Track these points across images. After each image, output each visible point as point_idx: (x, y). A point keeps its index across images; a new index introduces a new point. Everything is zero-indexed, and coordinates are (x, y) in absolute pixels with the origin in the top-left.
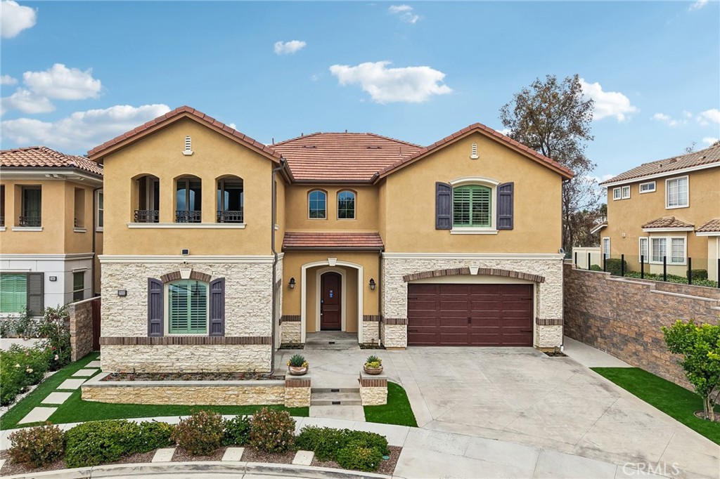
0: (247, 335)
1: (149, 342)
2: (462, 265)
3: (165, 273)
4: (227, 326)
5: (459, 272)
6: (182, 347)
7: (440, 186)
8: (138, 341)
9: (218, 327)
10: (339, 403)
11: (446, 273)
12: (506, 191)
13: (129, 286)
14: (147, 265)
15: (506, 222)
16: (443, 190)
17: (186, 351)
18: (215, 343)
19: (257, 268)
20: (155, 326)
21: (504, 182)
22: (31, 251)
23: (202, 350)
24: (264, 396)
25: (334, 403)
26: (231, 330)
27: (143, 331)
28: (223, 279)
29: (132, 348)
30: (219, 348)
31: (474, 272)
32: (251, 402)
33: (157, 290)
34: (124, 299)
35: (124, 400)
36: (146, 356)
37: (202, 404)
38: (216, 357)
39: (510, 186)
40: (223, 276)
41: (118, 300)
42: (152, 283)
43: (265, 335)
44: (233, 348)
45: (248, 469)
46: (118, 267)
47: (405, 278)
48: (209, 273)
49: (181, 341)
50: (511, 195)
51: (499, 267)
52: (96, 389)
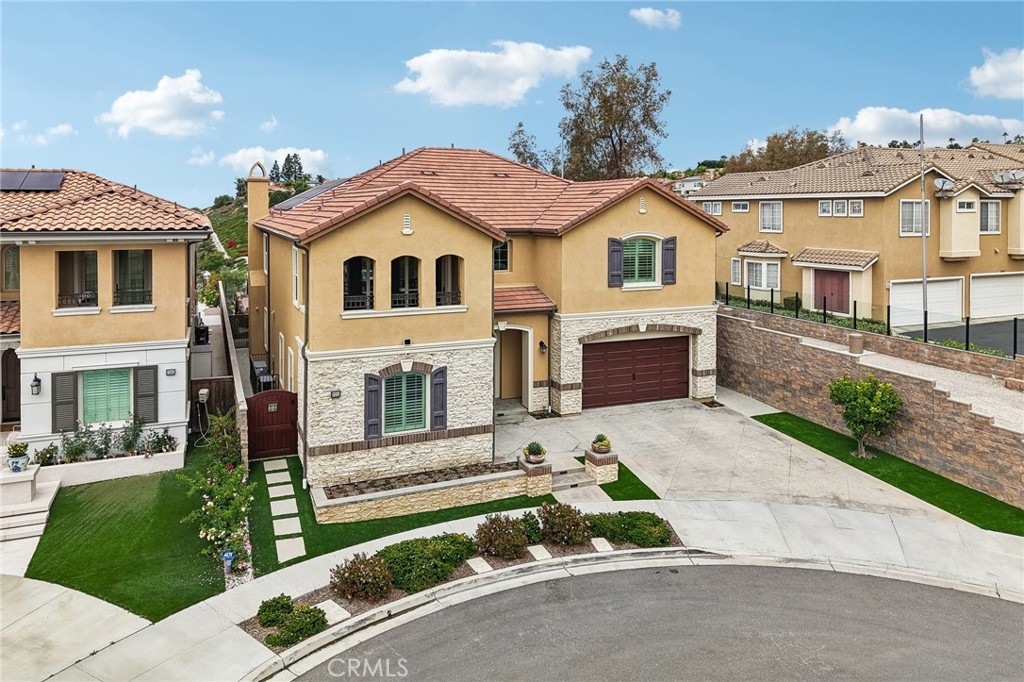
0: (469, 426)
1: (366, 446)
2: (631, 323)
3: (384, 366)
4: (449, 418)
5: (630, 330)
6: (402, 447)
7: (613, 242)
8: (354, 447)
9: (439, 419)
10: (576, 486)
11: (618, 331)
12: (670, 245)
13: (343, 385)
14: (363, 360)
15: (669, 277)
16: (615, 245)
17: (403, 451)
18: (438, 438)
19: (479, 354)
20: (372, 428)
21: (669, 236)
23: (423, 448)
24: (506, 489)
25: (572, 486)
26: (453, 422)
27: (358, 434)
28: (446, 367)
29: (346, 456)
30: (441, 443)
31: (643, 328)
32: (495, 497)
33: (374, 387)
34: (337, 400)
35: (365, 517)
36: (362, 462)
37: (447, 507)
38: (439, 453)
39: (673, 240)
40: (444, 365)
41: (329, 403)
42: (370, 379)
43: (488, 423)
44: (455, 440)
45: (566, 563)
46: (330, 365)
47: (580, 340)
48: (430, 362)
49: (401, 441)
50: (674, 250)
51: (663, 322)
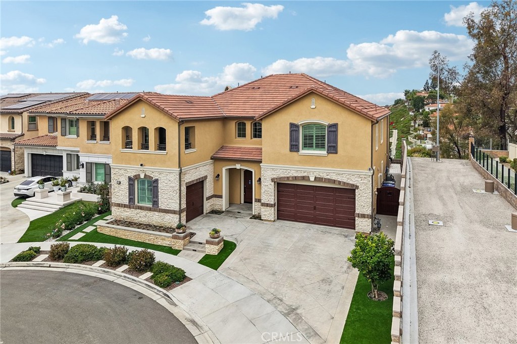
0: (168, 209)
1: (129, 207)
2: (305, 174)
3: (135, 174)
4: (160, 203)
5: (303, 178)
6: (142, 211)
7: (292, 125)
8: (125, 206)
9: (155, 203)
10: (195, 251)
11: (296, 178)
12: (333, 128)
13: (121, 180)
14: (128, 170)
15: (333, 149)
16: (294, 128)
17: (144, 213)
18: (155, 211)
19: (172, 175)
20: (131, 200)
21: (331, 123)
22: (106, 153)
23: (150, 214)
24: (165, 242)
25: (193, 250)
26: (162, 206)
27: (126, 202)
28: (158, 179)
29: (123, 209)
30: (157, 213)
31: (312, 179)
32: (159, 243)
33: (132, 182)
34: (119, 185)
35: (112, 234)
36: (128, 213)
37: (140, 241)
38: (155, 218)
39: (335, 125)
41: (117, 185)
42: (130, 179)
43: (176, 210)
44: (162, 214)
45: (121, 276)
46: (117, 170)
47: (273, 180)
48: (152, 176)
49: (141, 208)
50: (336, 132)
51: (328, 177)
52: (102, 228)
